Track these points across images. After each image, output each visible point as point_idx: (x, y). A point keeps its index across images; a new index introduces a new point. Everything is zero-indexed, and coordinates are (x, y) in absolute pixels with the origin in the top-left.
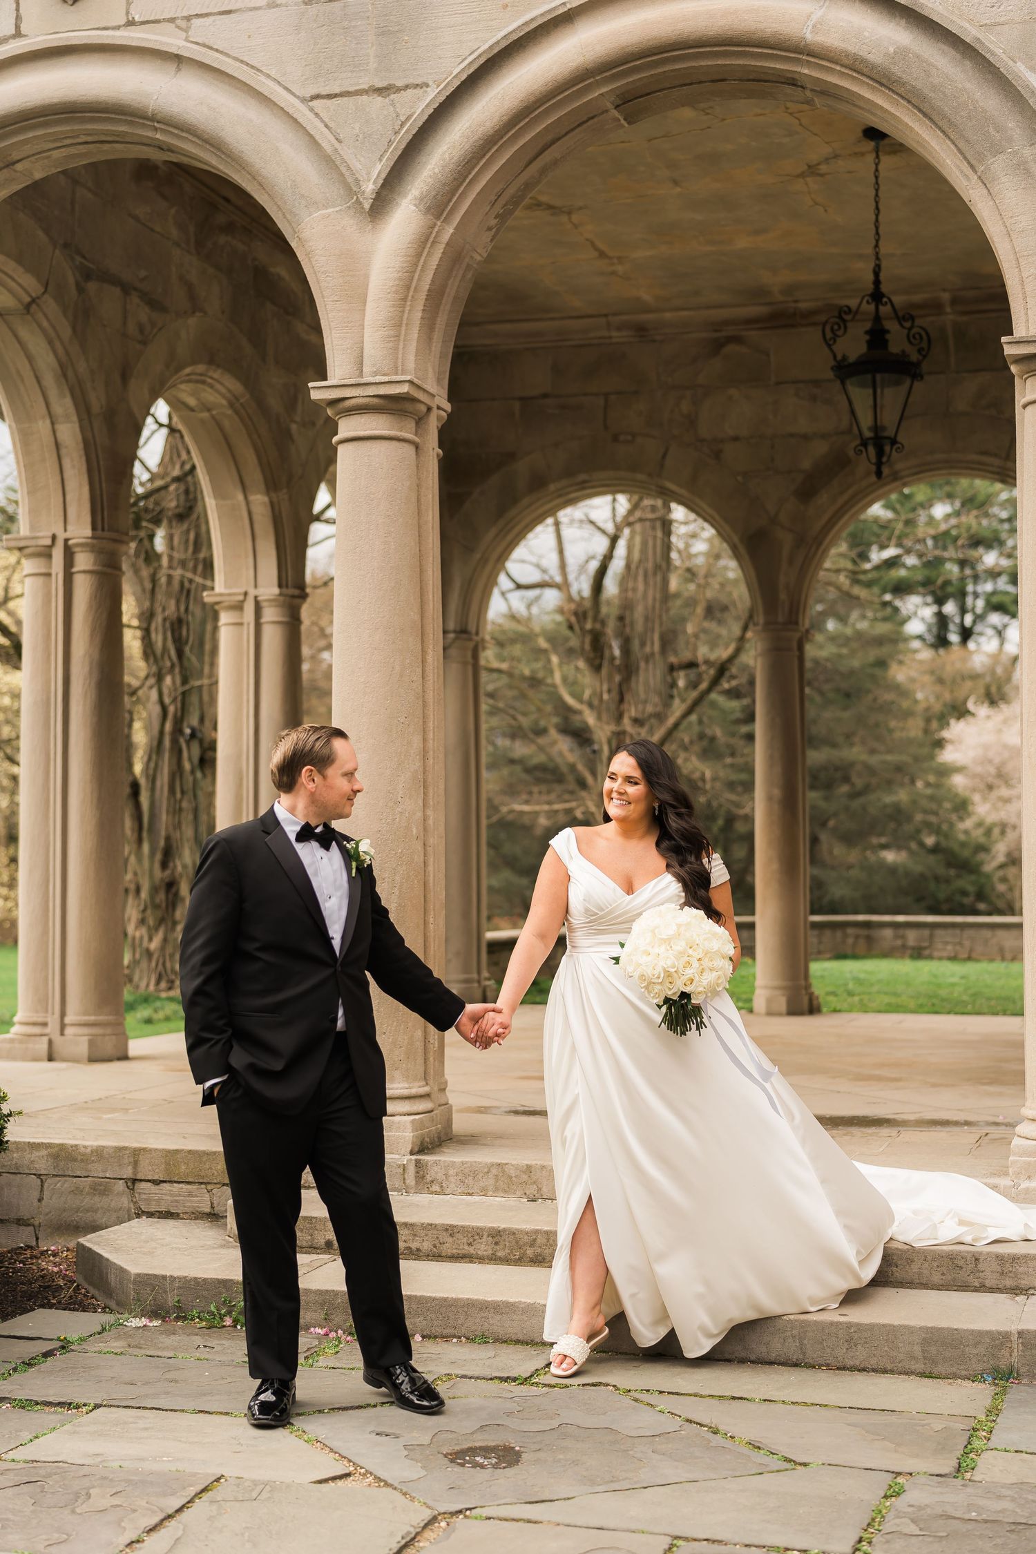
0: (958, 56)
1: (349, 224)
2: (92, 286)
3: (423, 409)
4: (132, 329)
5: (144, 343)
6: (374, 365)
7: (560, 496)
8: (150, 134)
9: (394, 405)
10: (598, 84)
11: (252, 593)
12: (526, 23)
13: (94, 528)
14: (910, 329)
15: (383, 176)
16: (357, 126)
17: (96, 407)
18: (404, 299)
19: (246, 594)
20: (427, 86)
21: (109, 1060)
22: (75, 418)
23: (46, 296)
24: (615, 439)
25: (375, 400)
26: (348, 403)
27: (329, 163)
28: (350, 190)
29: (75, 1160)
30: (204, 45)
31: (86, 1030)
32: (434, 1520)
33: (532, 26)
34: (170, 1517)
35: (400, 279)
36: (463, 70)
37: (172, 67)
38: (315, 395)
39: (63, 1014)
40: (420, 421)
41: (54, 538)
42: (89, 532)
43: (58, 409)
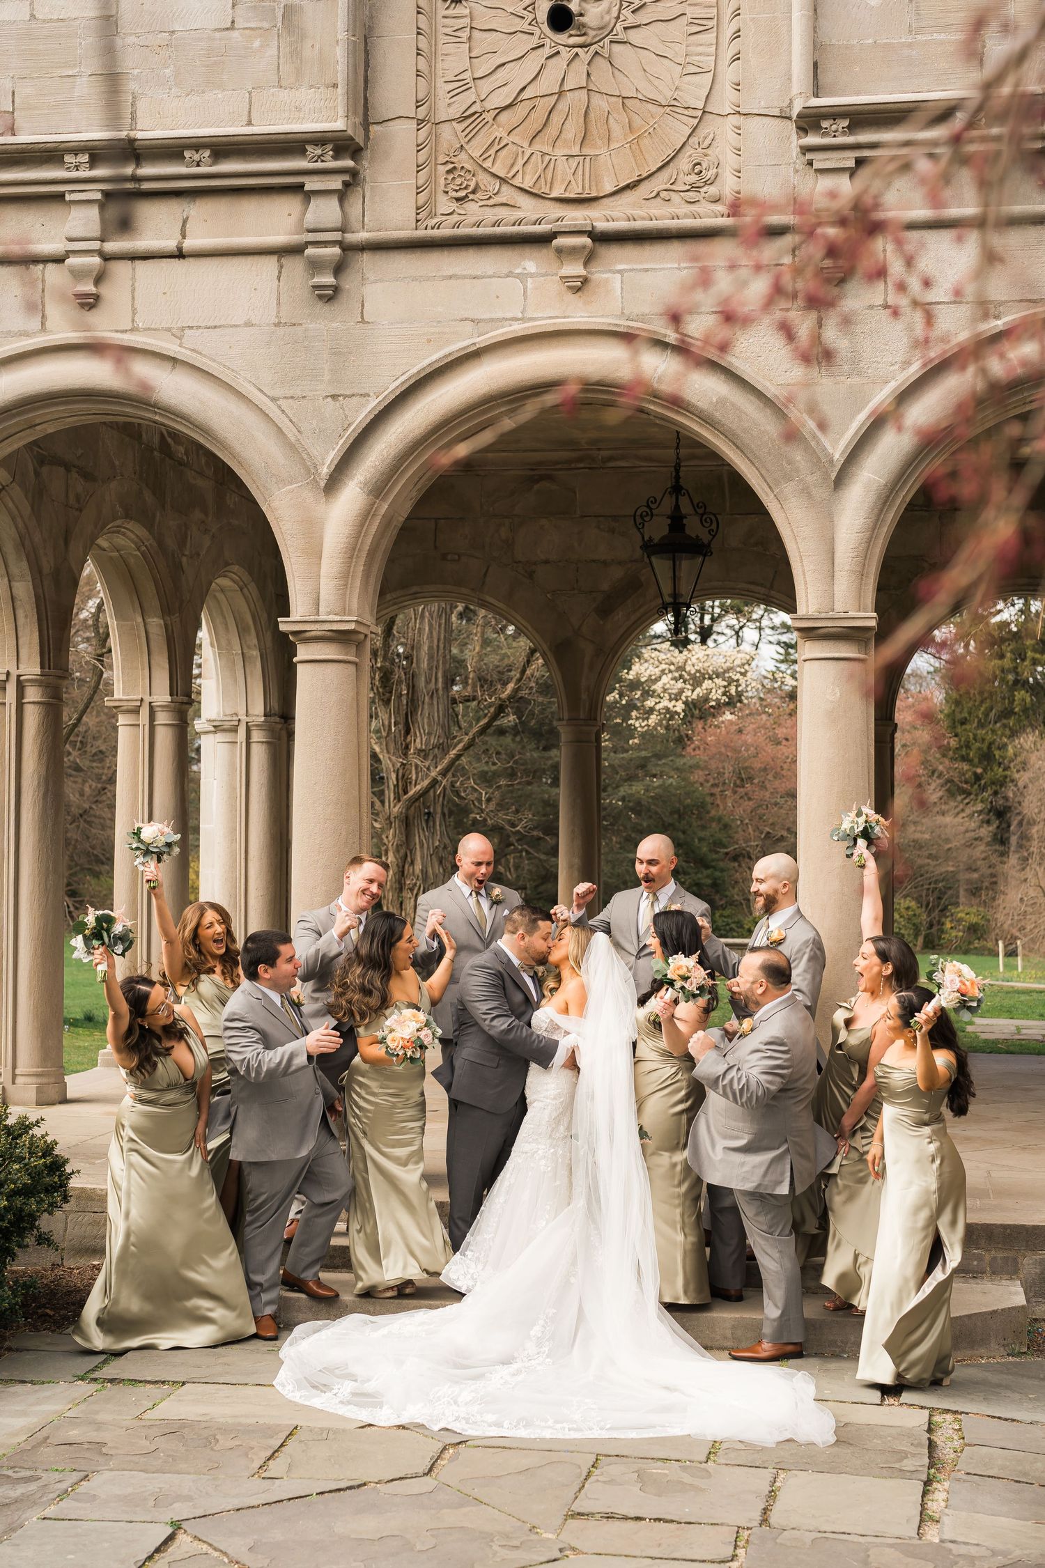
0: (761, 405)
1: (309, 496)
2: (45, 470)
3: (362, 637)
4: (72, 500)
5: (81, 510)
6: (328, 607)
7: (395, 604)
8: (150, 416)
9: (341, 637)
10: (499, 406)
11: (147, 699)
12: (445, 356)
13: (42, 667)
14: (702, 515)
15: (336, 462)
16: (314, 422)
17: (47, 569)
18: (351, 558)
19: (142, 700)
20: (369, 396)
21: (53, 1104)
22: (29, 578)
23: (14, 484)
24: (444, 557)
25: (329, 633)
26: (307, 635)
27: (293, 448)
28: (310, 470)
29: (94, 1200)
30: (194, 350)
31: (34, 1080)
32: (444, 1449)
33: (450, 359)
34: (277, 1451)
35: (348, 543)
36: (397, 387)
37: (169, 365)
38: (283, 628)
39: (14, 1067)
40: (359, 646)
41: (8, 674)
42: (38, 671)
43: (14, 570)
